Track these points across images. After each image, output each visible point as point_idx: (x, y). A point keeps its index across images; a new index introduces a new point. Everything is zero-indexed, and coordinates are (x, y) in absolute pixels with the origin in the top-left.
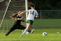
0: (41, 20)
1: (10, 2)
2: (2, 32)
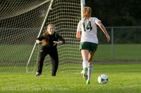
0: (112, 45)
1: (51, 11)
2: (33, 70)
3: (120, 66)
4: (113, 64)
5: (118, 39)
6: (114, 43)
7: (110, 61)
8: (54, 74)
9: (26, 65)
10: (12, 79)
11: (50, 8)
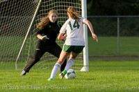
2: (23, 66)
3: (127, 63)
4: (119, 60)
5: (124, 31)
6: (121, 36)
7: (115, 56)
9: (15, 61)
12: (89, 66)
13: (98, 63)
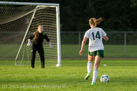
8: (43, 67)
10: (4, 70)
11: (33, 17)
12: (61, 63)
13: (67, 61)
